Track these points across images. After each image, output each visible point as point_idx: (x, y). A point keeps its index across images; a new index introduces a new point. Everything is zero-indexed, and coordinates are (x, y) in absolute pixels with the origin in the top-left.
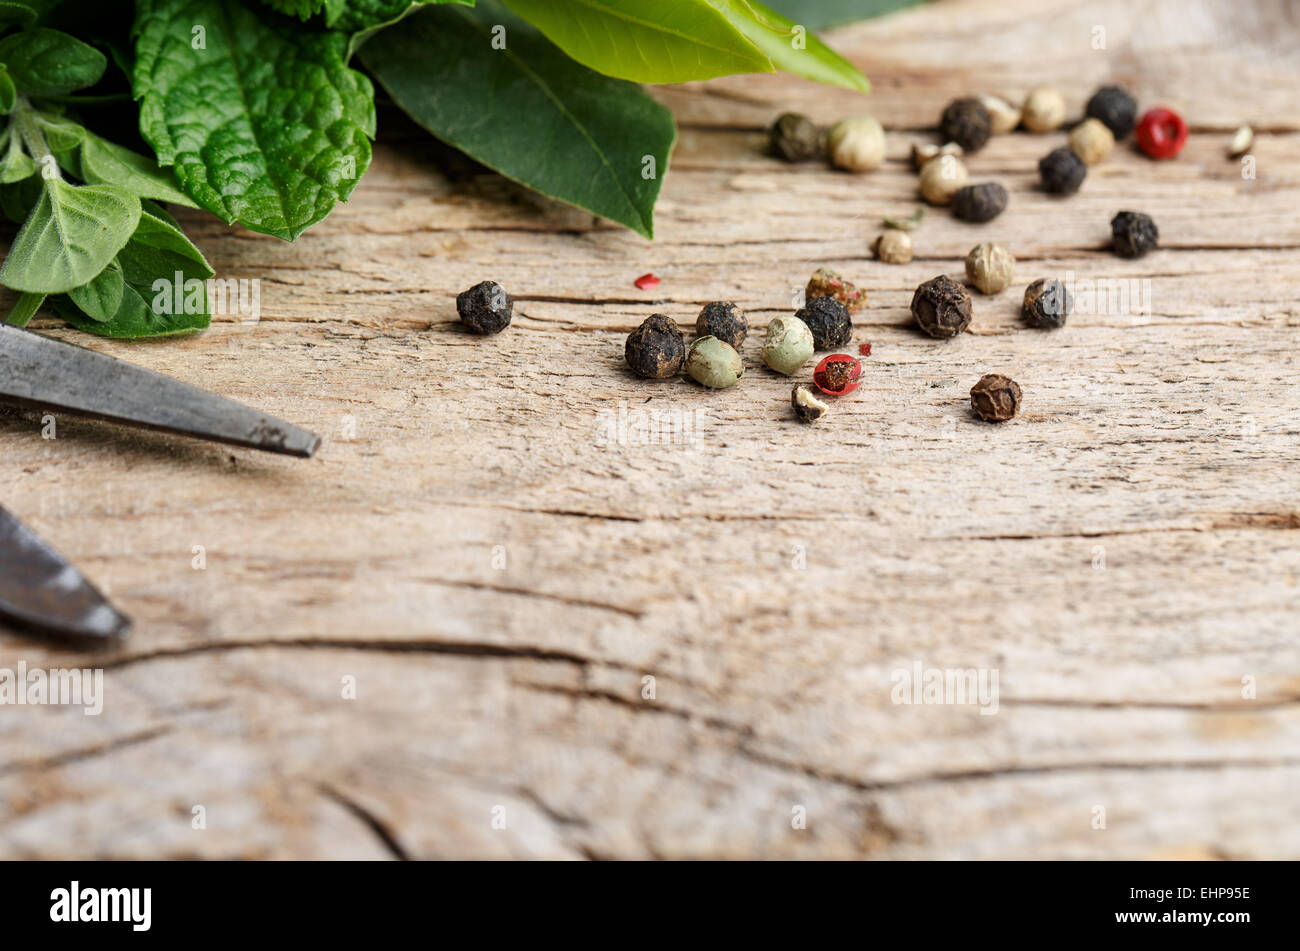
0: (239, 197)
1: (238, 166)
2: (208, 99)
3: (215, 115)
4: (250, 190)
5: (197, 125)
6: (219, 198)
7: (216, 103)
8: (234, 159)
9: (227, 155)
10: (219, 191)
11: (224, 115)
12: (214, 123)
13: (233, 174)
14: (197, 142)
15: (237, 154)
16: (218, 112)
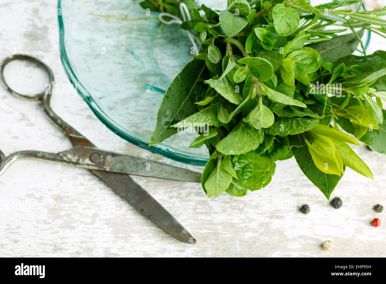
0: (246, 179)
1: (248, 173)
2: (247, 157)
3: (247, 161)
4: (248, 178)
5: (243, 162)
6: (242, 178)
7: (248, 159)
8: (247, 172)
9: (247, 170)
10: (243, 177)
11: (249, 161)
12: (247, 162)
13: (247, 174)
14: (242, 165)
15: (249, 170)
16: (248, 160)
